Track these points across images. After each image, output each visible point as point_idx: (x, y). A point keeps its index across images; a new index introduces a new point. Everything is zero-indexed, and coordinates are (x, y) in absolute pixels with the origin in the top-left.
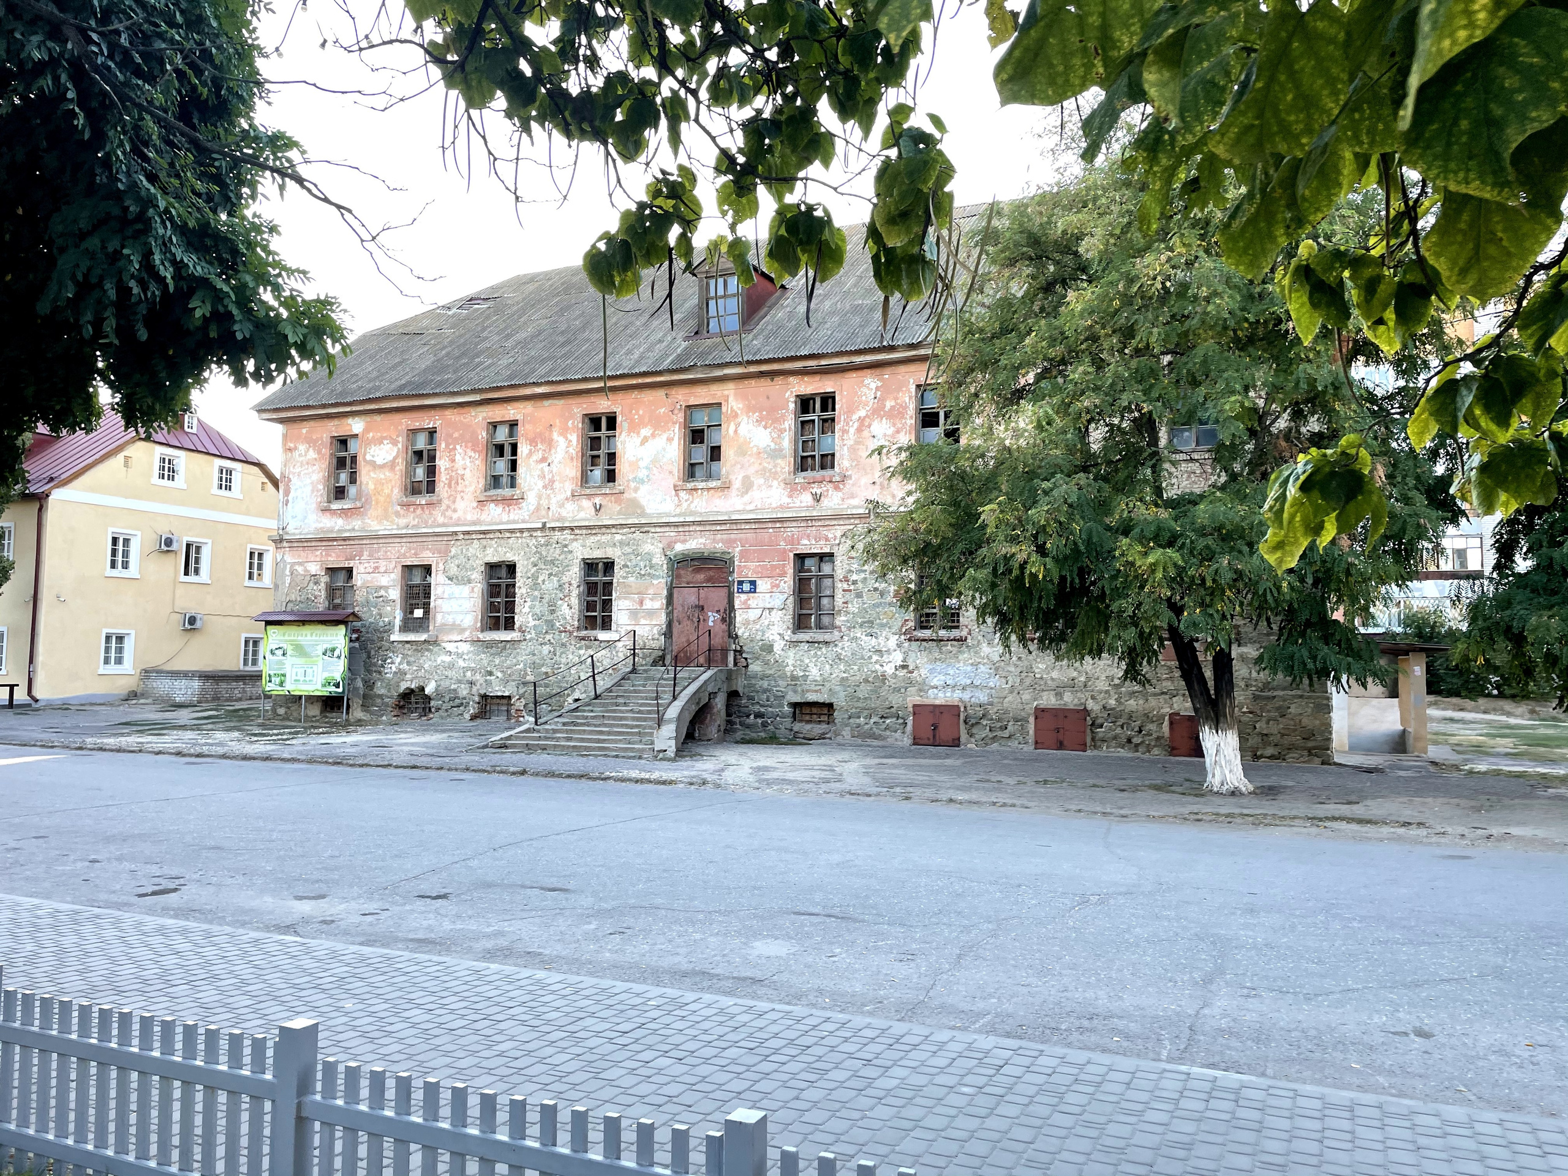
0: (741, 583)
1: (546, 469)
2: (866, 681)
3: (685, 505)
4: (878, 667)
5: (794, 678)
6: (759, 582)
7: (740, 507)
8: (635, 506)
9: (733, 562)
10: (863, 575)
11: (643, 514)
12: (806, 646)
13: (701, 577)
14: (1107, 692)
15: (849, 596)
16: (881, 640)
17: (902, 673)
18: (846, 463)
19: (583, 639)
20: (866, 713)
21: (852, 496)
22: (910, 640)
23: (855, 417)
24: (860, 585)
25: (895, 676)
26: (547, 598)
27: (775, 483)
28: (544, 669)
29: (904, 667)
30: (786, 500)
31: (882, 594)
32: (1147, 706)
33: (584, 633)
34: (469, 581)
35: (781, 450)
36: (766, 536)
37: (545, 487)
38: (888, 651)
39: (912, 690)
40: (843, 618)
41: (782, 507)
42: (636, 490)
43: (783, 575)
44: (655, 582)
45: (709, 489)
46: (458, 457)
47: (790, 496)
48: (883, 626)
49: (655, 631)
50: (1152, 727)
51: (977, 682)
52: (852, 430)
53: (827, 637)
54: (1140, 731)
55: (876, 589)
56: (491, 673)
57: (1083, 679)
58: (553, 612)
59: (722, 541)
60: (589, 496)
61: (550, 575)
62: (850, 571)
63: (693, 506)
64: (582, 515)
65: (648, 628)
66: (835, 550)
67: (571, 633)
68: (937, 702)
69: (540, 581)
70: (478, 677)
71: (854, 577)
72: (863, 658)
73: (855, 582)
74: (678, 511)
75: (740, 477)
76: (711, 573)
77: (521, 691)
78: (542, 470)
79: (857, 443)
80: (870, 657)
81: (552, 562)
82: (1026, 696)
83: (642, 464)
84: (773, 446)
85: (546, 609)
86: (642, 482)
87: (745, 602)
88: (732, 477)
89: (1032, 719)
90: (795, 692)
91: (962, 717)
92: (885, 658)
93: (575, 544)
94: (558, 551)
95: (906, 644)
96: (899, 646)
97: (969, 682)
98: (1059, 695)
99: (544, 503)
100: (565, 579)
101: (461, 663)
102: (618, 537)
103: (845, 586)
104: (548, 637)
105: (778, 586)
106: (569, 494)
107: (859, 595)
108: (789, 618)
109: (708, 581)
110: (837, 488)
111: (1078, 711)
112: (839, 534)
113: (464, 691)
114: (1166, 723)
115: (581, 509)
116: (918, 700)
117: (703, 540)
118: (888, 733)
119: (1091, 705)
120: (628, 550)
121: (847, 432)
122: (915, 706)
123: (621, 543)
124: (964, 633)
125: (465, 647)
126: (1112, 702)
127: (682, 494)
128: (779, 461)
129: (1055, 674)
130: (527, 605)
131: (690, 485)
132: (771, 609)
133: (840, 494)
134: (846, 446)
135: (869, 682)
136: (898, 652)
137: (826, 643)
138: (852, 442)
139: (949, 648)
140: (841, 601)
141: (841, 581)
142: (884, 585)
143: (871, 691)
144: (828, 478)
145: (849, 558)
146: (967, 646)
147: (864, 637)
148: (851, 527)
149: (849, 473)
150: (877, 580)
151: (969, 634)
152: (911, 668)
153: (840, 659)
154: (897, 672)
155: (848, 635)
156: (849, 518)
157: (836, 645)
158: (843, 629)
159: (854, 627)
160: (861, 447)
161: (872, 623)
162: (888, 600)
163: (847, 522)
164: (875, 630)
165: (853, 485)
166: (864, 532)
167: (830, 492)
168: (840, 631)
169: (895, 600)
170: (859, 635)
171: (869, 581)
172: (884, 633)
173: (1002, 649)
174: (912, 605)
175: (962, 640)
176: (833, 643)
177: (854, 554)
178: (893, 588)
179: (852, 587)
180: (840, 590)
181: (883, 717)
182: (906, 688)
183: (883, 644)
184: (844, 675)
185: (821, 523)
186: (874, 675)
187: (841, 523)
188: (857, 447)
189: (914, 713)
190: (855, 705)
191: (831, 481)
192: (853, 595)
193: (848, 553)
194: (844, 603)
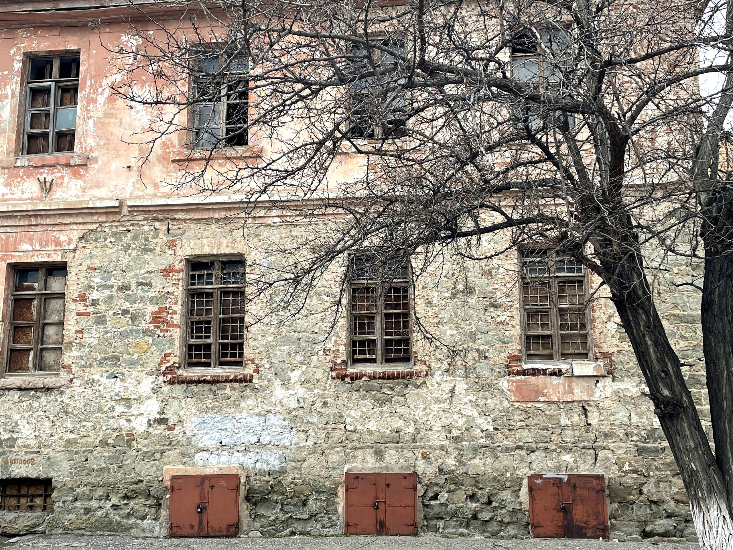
2: (104, 443)
4: (122, 422)
10: (107, 292)
12: (16, 396)
14: (442, 448)
15: (84, 322)
16: (130, 383)
17: (158, 430)
18: (91, 142)
20: (100, 492)
21: (97, 185)
22: (171, 382)
23: (107, 82)
24: (102, 307)
25: (147, 435)
29: (161, 421)
30: (2, 190)
31: (134, 318)
32: (497, 465)
38: (139, 400)
39: (173, 454)
40: (75, 353)
47: (7, 184)
48: (132, 363)
50: (507, 495)
51: (265, 439)
52: (101, 99)
53: (49, 381)
54: (490, 502)
55: (125, 312)
57: (411, 430)
62: (90, 287)
66: (69, 258)
68: (208, 471)
71: (95, 295)
72: (100, 410)
73: (95, 303)
79: (108, 115)
80: (112, 409)
82: (334, 457)
89: (341, 491)
91: (243, 491)
92: (134, 410)
95: (166, 388)
96: (156, 391)
97: (254, 439)
98: (379, 454)
103: (81, 308)
107: (101, 320)
110: (76, 175)
111: (405, 477)
112: (75, 235)
114: (524, 491)
116: (180, 469)
118: (132, 521)
119: (421, 467)
121: (94, 101)
122: (174, 478)
124: (249, 370)
126: (451, 462)
129: (373, 425)
133: (80, 183)
134: (91, 122)
135: (108, 445)
136: (154, 400)
137: (48, 390)
138: (100, 115)
139: (228, 391)
140: (73, 329)
141: (75, 301)
142: (136, 306)
143: (110, 458)
144: (64, 162)
145: (90, 268)
146: (253, 389)
147: (104, 380)
148: (94, 226)
149: (94, 155)
150: (127, 299)
151: (257, 371)
152: (171, 422)
153: (67, 413)
154: (151, 430)
155: (81, 377)
156: (92, 214)
157: (62, 393)
158: (74, 369)
159: (90, 366)
160: (113, 120)
161: (117, 359)
162: (143, 325)
163: (88, 219)
164: (121, 369)
165: (99, 171)
166: (114, 234)
167: (66, 180)
168: (70, 372)
169: (152, 327)
170: (97, 377)
171: (115, 301)
172: (134, 374)
173: (301, 392)
174: (177, 333)
175: (246, 381)
176: (58, 390)
177: (97, 263)
178: (150, 309)
179: (91, 310)
180: (74, 314)
181: (126, 497)
182: (162, 452)
183: (131, 388)
184: (71, 436)
185: (48, 221)
186: (115, 434)
187: (80, 220)
188: (107, 121)
189: (173, 489)
190: (85, 480)
191: (68, 165)
192: (91, 320)
193: (88, 262)
194: (78, 332)
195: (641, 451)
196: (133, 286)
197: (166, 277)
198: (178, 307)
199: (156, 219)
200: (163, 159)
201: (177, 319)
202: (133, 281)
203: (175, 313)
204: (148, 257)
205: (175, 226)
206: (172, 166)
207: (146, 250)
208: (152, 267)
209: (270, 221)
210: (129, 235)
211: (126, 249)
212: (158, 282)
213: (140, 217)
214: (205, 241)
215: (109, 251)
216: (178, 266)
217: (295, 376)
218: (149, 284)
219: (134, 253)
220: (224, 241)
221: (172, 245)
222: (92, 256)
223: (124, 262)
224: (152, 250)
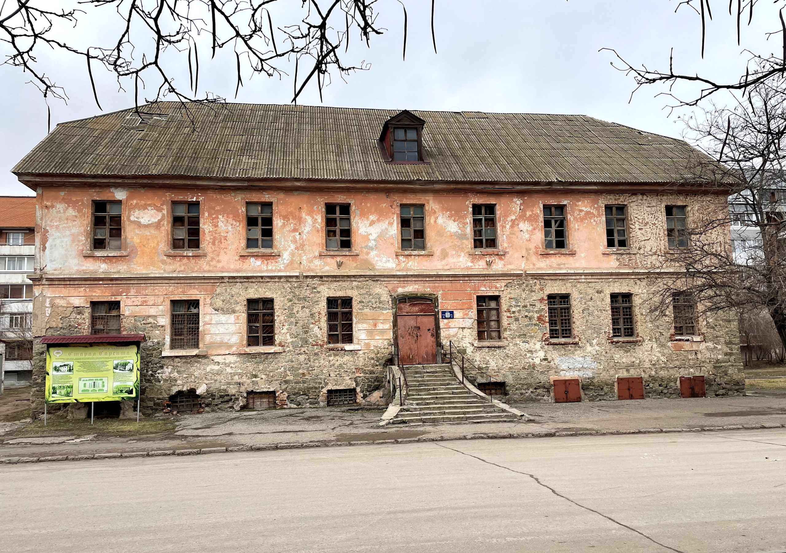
0: (444, 313)
1: (298, 237)
2: (524, 368)
3: (403, 265)
4: (530, 360)
5: (480, 368)
6: (455, 312)
7: (441, 267)
8: (368, 264)
9: (437, 299)
10: (518, 308)
11: (373, 269)
12: (487, 350)
13: (416, 309)
14: (650, 368)
15: (511, 320)
16: (531, 344)
17: (545, 363)
18: (506, 245)
19: (332, 349)
20: (525, 387)
21: (510, 264)
22: (548, 344)
23: (509, 219)
24: (517, 314)
25: (540, 365)
26: (301, 323)
27: (463, 254)
28: (301, 371)
29: (545, 359)
30: (470, 264)
31: (530, 319)
32: (669, 374)
33: (331, 346)
34: (234, 312)
35: (466, 235)
36: (458, 285)
37: (297, 248)
38: (536, 351)
39: (552, 372)
40: (508, 333)
41: (468, 268)
42: (368, 254)
43: (470, 308)
44: (385, 312)
45: (419, 256)
46: (220, 224)
47: (472, 262)
48: (532, 337)
49: (386, 343)
50: (672, 384)
51: (585, 366)
52: (508, 227)
53: (500, 344)
54: (666, 387)
55: (526, 316)
56: (256, 376)
57: (638, 362)
58: (306, 332)
59: (429, 287)
60: (333, 256)
61: (303, 307)
62: (511, 306)
63: (409, 265)
64: (327, 268)
65: (381, 341)
66: (501, 294)
67: (322, 346)
68: (567, 378)
69: (295, 311)
70: (244, 379)
71: (513, 309)
72: (521, 355)
73: (514, 312)
74: (398, 268)
75: (440, 249)
76: (423, 307)
77: (284, 387)
78: (294, 237)
79: (511, 233)
80: (526, 355)
81: (305, 299)
82: (612, 372)
83: (371, 237)
84: (459, 231)
85: (300, 330)
86: (372, 249)
87: (447, 324)
88: (434, 249)
89: (616, 384)
90: (482, 377)
91: (580, 385)
92: (534, 355)
93: (322, 287)
94: (308, 292)
95: (546, 347)
96: (542, 348)
97: (581, 366)
98: (628, 371)
99: (297, 259)
100: (315, 310)
101: (229, 370)
102: (355, 283)
103: (508, 314)
104: (303, 349)
105: (467, 314)
106: (317, 254)
107: (517, 320)
108: (475, 333)
109: (421, 311)
110: (501, 259)
111: (638, 378)
112: (503, 284)
113: (232, 390)
114: (678, 382)
115: (326, 264)
116: (556, 378)
117: (417, 287)
118: (540, 397)
119: (643, 375)
120: (362, 291)
121: (505, 227)
122: (554, 381)
123: (357, 287)
124: (577, 340)
125: (231, 359)
126: (653, 373)
127: (401, 258)
128: (465, 241)
129: (624, 360)
130: (285, 328)
131: (407, 253)
132: (463, 328)
133: (503, 262)
134: (505, 236)
135: (526, 369)
136: (541, 352)
137: (499, 347)
138: (508, 233)
139: (569, 348)
140: (506, 323)
141: (506, 312)
142: (531, 314)
143: (528, 374)
144: (496, 253)
145: (510, 298)
146: (579, 347)
147: (521, 343)
148: (511, 281)
149: (507, 250)
150: (527, 311)
151: (580, 340)
152: (549, 360)
153: (508, 357)
154: (542, 363)
155: (512, 343)
156: (511, 276)
157: (505, 349)
158: (509, 339)
159: (515, 338)
160: (514, 236)
161: (525, 335)
162: (534, 322)
163: (509, 278)
164: (527, 339)
165: (510, 257)
166: (518, 284)
167: (497, 261)
168: (507, 340)
169: (538, 322)
170: (518, 342)
171: (522, 312)
172: (533, 341)
173: (597, 348)
174: (548, 325)
175: (576, 344)
176: (504, 347)
177: (512, 296)
178: (536, 315)
179: (512, 315)
180: (506, 317)
181: (535, 389)
182: (548, 371)
183: (532, 347)
184: (511, 366)
185: (492, 278)
186: (528, 365)
187: (505, 278)
188: (511, 236)
189: (555, 385)
190: (519, 382)
191: (497, 255)
192: (513, 319)
193: (509, 296)
194: (508, 324)
195: (715, 367)
196: (528, 306)
197: (541, 302)
198: (547, 315)
199: (536, 279)
200: (536, 253)
201: (547, 319)
202: (528, 304)
203: (546, 317)
204: (533, 294)
205: (542, 281)
206: (539, 256)
207: (532, 291)
208: (535, 298)
209: (580, 280)
210: (524, 285)
211: (524, 290)
212: (538, 305)
213: (530, 278)
214: (555, 288)
215: (517, 291)
216: (546, 298)
217: (594, 342)
218: (534, 305)
219: (527, 292)
220: (563, 288)
221: (542, 289)
222: (510, 293)
223: (524, 296)
224: (534, 291)
